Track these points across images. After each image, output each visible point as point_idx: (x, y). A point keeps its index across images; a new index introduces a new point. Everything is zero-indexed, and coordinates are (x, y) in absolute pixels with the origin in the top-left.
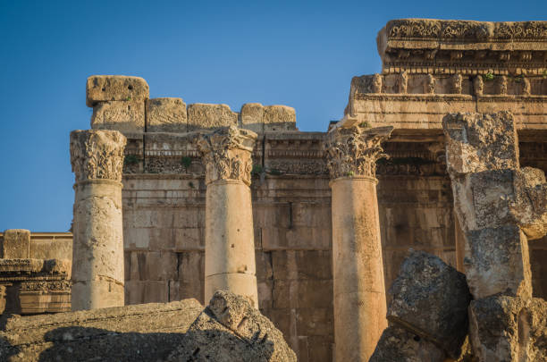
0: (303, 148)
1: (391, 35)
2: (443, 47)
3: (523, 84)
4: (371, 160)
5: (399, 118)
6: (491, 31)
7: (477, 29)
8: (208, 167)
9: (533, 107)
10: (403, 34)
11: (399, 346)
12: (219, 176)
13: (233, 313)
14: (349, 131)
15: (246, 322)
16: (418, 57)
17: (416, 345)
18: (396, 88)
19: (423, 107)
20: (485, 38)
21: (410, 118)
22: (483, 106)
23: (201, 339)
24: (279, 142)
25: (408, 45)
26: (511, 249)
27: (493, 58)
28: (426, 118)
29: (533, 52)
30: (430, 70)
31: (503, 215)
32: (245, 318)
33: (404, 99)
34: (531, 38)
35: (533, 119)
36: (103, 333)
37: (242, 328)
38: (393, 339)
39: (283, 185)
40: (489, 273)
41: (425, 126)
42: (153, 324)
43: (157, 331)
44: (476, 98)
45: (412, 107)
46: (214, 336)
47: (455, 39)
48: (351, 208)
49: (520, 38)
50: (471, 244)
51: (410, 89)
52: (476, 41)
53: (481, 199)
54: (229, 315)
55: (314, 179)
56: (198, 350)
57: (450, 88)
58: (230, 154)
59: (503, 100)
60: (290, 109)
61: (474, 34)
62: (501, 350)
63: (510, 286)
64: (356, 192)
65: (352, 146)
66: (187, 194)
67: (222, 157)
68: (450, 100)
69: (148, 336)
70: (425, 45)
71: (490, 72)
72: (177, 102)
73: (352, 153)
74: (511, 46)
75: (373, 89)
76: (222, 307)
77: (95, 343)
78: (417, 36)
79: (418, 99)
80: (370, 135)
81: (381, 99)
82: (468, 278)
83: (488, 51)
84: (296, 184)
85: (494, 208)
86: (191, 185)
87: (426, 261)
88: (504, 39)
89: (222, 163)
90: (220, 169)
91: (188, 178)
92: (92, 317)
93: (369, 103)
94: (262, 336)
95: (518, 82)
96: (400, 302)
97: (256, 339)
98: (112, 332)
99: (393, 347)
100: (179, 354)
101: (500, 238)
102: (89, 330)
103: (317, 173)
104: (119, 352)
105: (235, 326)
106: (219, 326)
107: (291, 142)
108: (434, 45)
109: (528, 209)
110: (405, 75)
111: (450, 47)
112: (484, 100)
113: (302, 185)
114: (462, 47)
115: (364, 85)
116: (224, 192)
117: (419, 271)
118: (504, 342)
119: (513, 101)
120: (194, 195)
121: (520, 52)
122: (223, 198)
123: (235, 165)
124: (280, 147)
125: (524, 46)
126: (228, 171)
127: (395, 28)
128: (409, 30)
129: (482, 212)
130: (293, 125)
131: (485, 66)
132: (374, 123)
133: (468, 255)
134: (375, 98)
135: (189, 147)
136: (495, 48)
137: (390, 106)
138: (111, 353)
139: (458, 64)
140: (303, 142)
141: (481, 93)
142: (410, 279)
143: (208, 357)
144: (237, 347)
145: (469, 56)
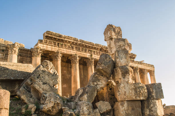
0: (26, 52)
1: (47, 33)
2: (55, 37)
3: (66, 46)
4: (40, 54)
5: (46, 48)
6: (63, 36)
7: (61, 35)
8: (9, 51)
9: (67, 50)
10: (49, 34)
11: (98, 77)
12: (12, 53)
13: (49, 66)
14: (37, 48)
15: (52, 69)
16: (51, 38)
17: (102, 77)
18: (46, 43)
19: (50, 47)
20: (62, 37)
21: (48, 48)
22: (60, 48)
23: (41, 72)
24: (22, 50)
25: (50, 36)
26: (127, 55)
27: (62, 41)
28: (50, 49)
29: (69, 41)
30: (52, 41)
31: (123, 48)
32: (51, 68)
33: (47, 45)
34: (69, 39)
35: (67, 52)
36: (8, 69)
37: (51, 71)
38: (97, 75)
39: (21, 57)
40: (122, 60)
41: (50, 50)
42: (21, 69)
43: (22, 71)
44: (59, 47)
45: (48, 46)
46: (44, 72)
47: (57, 36)
48: (36, 62)
49: (67, 38)
50: (117, 53)
51: (49, 43)
52: (60, 37)
53: (118, 44)
54: (48, 67)
55: (27, 57)
56: (40, 75)
57: (55, 44)
58: (14, 49)
59: (63, 48)
60: (24, 45)
61: (60, 36)
62: (126, 79)
63: (127, 64)
64: (37, 59)
65: (37, 51)
66: (2, 56)
67: (13, 49)
68: (55, 46)
69: (20, 72)
70: (52, 36)
71: (62, 43)
72: (2, 40)
73: (37, 52)
74: (66, 39)
75: (42, 42)
76: (46, 64)
77: (5, 71)
78: (51, 34)
79: (50, 45)
80: (41, 50)
81: (43, 44)
82: (117, 61)
83: (62, 39)
84: (24, 58)
85: (121, 46)
86: (3, 55)
87: (108, 56)
88: (65, 38)
89: (13, 50)
90: (12, 51)
91: (3, 53)
92: (4, 64)
93: (41, 44)
94: (56, 73)
95: (66, 45)
96: (103, 65)
97: (54, 74)
98: (10, 69)
99: (96, 77)
100: (35, 75)
101: (124, 53)
102: (3, 67)
103: (28, 56)
104: (12, 75)
105: (49, 70)
106: (45, 69)
107: (24, 50)
108: (54, 37)
109: (128, 47)
110: (48, 41)
111: (56, 37)
112: (60, 47)
113: (25, 58)
114: (58, 38)
115: (41, 41)
116: (12, 56)
117: (106, 58)
118: (128, 77)
119: (64, 48)
120: (4, 57)
121: (67, 41)
122: (12, 57)
123: (15, 51)
124: (22, 51)
125: (67, 40)
126: (14, 52)
127: (48, 32)
128: (50, 33)
129: (118, 47)
130: (24, 47)
131: (61, 42)
132: (42, 48)
133: (117, 56)
134: (42, 44)
135: (4, 48)
136: (63, 39)
137: (45, 46)
138: (10, 75)
139: (57, 41)
140: (26, 50)
141: (60, 46)
142: (104, 60)
143: (42, 77)
144: (50, 75)
145: (59, 40)
